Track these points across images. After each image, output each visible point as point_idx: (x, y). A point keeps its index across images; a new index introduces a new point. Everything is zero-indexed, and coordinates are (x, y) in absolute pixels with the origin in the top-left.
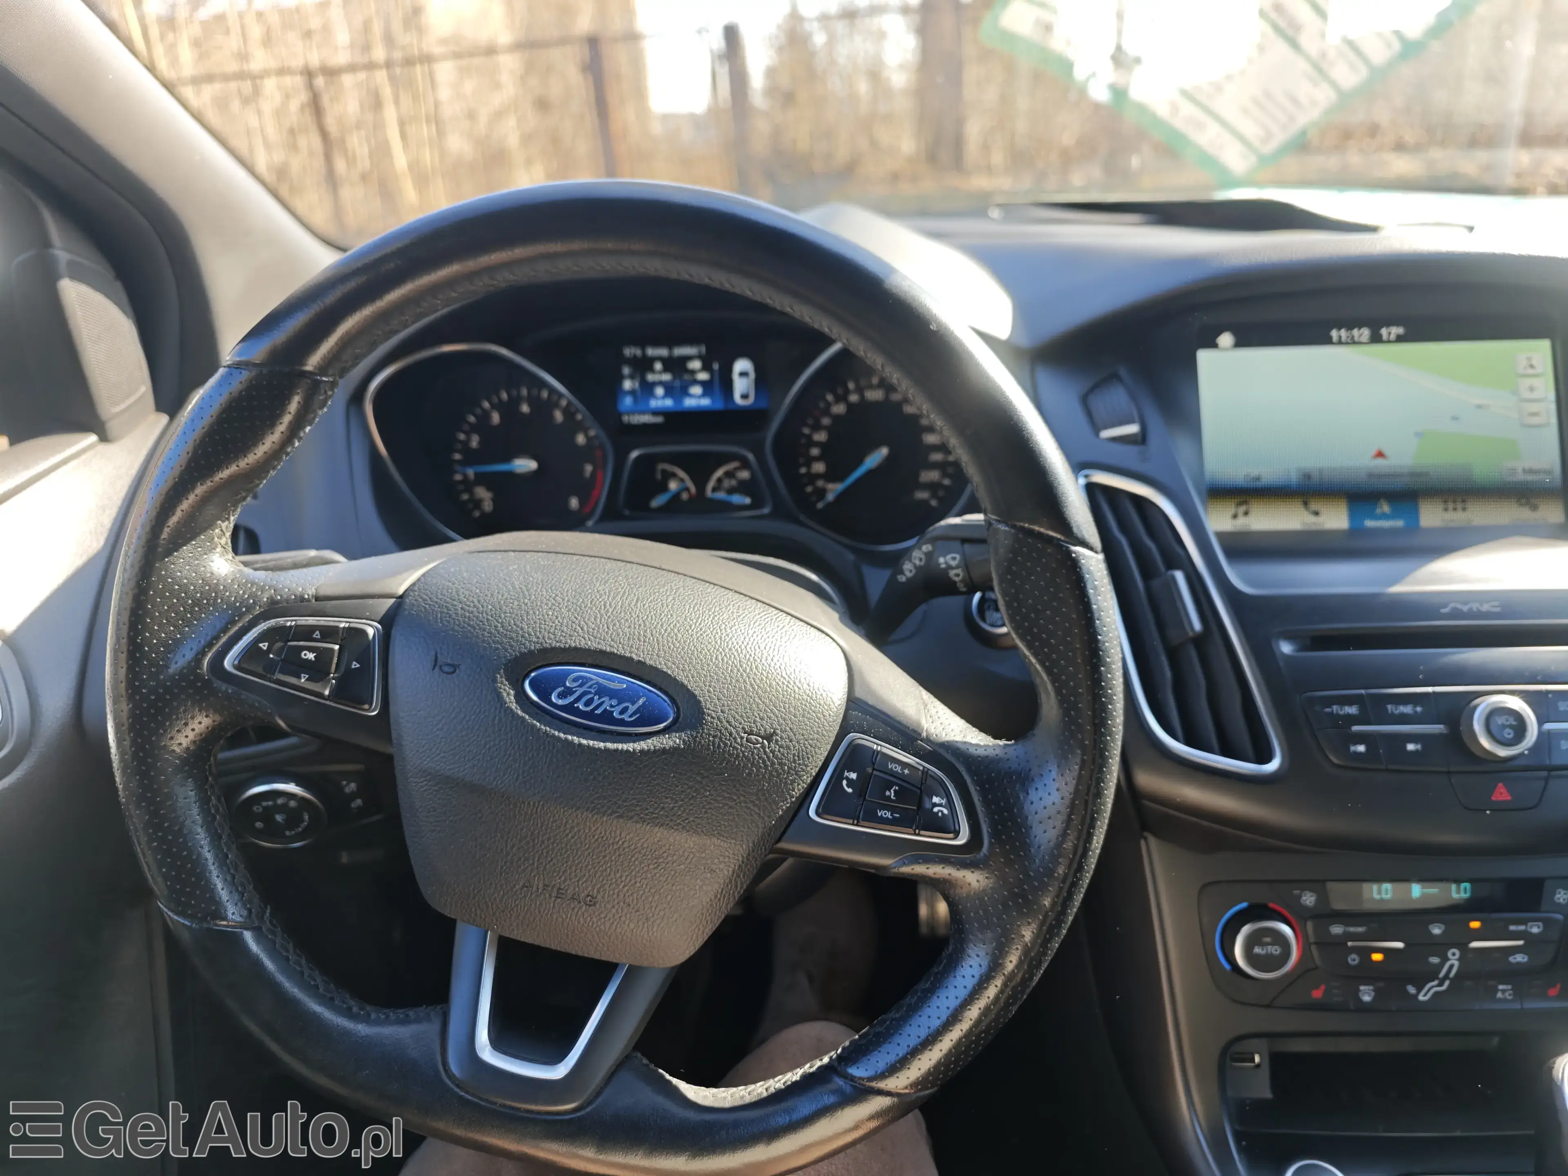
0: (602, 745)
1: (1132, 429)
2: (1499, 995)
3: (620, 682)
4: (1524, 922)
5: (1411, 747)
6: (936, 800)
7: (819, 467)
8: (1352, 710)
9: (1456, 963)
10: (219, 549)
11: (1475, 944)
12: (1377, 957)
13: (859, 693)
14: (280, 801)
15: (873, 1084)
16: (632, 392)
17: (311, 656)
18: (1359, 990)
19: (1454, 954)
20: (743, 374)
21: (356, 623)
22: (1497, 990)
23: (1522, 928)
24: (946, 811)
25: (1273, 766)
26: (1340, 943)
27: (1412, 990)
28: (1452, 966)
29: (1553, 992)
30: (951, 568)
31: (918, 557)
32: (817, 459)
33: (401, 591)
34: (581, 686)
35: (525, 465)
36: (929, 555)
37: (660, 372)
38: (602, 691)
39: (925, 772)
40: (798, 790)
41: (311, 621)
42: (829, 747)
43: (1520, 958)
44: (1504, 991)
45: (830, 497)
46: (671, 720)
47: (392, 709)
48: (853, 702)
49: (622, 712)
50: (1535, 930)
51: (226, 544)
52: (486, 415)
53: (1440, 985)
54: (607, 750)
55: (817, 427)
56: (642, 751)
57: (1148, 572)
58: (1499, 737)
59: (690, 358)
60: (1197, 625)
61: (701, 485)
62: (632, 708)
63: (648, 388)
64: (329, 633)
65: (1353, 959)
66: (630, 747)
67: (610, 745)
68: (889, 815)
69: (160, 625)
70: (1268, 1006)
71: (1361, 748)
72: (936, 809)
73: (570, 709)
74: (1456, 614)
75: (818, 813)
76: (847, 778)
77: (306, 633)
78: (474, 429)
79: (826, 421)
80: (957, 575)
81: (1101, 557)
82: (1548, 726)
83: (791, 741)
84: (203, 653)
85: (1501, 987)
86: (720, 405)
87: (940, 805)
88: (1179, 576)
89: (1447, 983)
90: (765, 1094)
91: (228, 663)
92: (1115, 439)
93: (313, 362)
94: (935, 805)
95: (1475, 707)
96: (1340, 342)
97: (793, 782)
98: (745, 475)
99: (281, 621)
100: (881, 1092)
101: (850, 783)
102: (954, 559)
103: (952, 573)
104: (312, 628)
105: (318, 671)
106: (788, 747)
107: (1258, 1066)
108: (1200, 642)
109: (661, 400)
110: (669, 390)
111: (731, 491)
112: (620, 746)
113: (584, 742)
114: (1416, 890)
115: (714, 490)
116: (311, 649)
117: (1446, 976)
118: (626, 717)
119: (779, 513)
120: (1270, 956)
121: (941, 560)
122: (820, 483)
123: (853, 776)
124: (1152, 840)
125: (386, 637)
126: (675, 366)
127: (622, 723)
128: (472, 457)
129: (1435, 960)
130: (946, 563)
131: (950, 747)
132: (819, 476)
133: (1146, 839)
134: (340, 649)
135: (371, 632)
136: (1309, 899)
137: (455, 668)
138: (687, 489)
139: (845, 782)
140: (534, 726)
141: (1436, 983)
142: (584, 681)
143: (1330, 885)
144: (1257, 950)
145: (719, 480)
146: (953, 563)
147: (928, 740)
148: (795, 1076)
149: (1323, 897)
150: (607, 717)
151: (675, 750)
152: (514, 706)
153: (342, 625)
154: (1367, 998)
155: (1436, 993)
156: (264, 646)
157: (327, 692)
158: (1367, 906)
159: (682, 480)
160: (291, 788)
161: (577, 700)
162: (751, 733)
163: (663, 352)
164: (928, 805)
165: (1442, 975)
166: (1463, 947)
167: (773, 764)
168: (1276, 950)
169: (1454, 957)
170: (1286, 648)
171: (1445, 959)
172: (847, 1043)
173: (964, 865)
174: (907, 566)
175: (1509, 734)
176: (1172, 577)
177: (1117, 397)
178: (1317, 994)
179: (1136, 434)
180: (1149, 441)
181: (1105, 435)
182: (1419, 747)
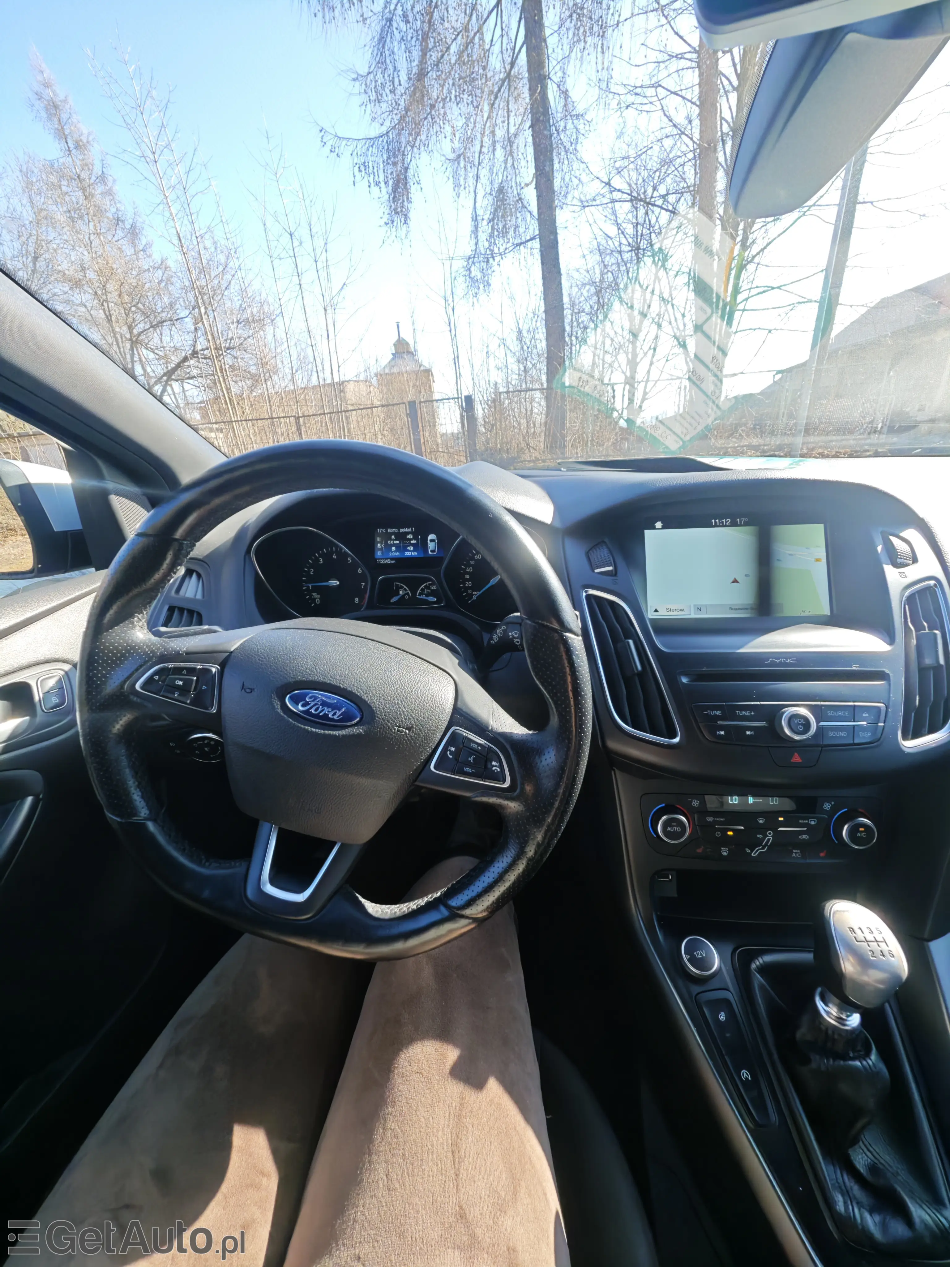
0: (322, 732)
1: (610, 568)
2: (794, 855)
3: (334, 698)
4: (808, 819)
5: (748, 733)
6: (494, 763)
7: (469, 584)
8: (718, 713)
9: (771, 838)
10: (138, 628)
11: (781, 829)
12: (730, 833)
13: (459, 704)
14: (206, 742)
15: (459, 912)
16: (381, 549)
17: (181, 683)
18: (721, 850)
19: (770, 834)
20: (432, 541)
21: (206, 666)
22: (793, 852)
23: (806, 821)
24: (499, 770)
25: (677, 740)
26: (711, 825)
27: (748, 851)
28: (769, 839)
29: (822, 855)
30: (514, 638)
31: (499, 631)
32: (468, 580)
33: (232, 649)
34: (313, 701)
35: (335, 583)
36: (504, 631)
37: (394, 540)
38: (324, 704)
39: (490, 748)
40: (424, 757)
41: (182, 665)
42: (441, 734)
43: (805, 837)
44: (796, 853)
45: (474, 598)
46: (358, 719)
47: (223, 710)
48: (456, 710)
49: (333, 715)
50: (813, 823)
51: (143, 625)
52: (317, 560)
53: (763, 848)
54: (324, 735)
55: (468, 565)
56: (343, 735)
57: (615, 640)
58: (795, 730)
59: (408, 533)
60: (639, 668)
61: (414, 592)
62: (338, 713)
63: (388, 547)
64: (191, 671)
65: (718, 834)
66: (336, 733)
67: (327, 732)
68: (470, 770)
69: (103, 667)
70: (674, 856)
71: (722, 733)
72: (494, 768)
73: (307, 712)
74: (773, 664)
75: (435, 768)
76: (450, 750)
77: (178, 670)
78: (312, 566)
79: (472, 562)
80: (518, 642)
81: (580, 638)
82: (822, 724)
83: (421, 731)
84: (125, 682)
86: (422, 556)
87: (496, 766)
88: (631, 642)
89: (766, 848)
90: (406, 912)
91: (138, 686)
92: (601, 574)
93: (179, 533)
94: (494, 766)
95: (783, 713)
96: (716, 526)
97: (422, 752)
98: (434, 587)
99: (166, 665)
100: (463, 917)
101: (451, 753)
102: (516, 633)
103: (515, 641)
104: (182, 669)
105: (184, 690)
106: (419, 734)
107: (670, 880)
108: (641, 675)
109: (394, 553)
110: (398, 548)
111: (427, 595)
112: (332, 732)
113: (314, 730)
114: (751, 800)
115: (420, 594)
116: (181, 680)
117: (766, 845)
118: (335, 717)
119: (449, 607)
120: (674, 832)
121: (510, 634)
122: (470, 591)
123: (453, 749)
124: (617, 772)
125: (221, 673)
126: (401, 537)
127: (333, 720)
128: (311, 579)
129: (760, 836)
130: (512, 635)
131: (503, 735)
132: (469, 588)
133: (614, 770)
134: (197, 680)
135: (214, 670)
136: (695, 803)
137: (252, 690)
138: (408, 594)
139: (448, 752)
140: (288, 721)
141: (760, 847)
142: (315, 698)
143: (706, 797)
144: (669, 829)
145: (422, 590)
146: (515, 636)
147: (492, 731)
148: (422, 902)
149: (703, 803)
150: (326, 717)
151: (359, 735)
152: (279, 711)
153: (199, 667)
154: (725, 854)
155: (761, 853)
156: (156, 678)
157: (188, 702)
158: (726, 808)
159: (405, 590)
160: (211, 735)
161: (311, 708)
162: (399, 727)
163: (396, 531)
164: (489, 766)
165: (763, 844)
166: (775, 830)
167: (411, 743)
168: (678, 829)
169: (770, 836)
170: (684, 680)
171: (765, 836)
172: (450, 886)
173: (507, 799)
174: (495, 636)
175: (801, 728)
176: (628, 643)
177: (603, 553)
178: (699, 851)
179: (612, 571)
180: (618, 575)
181: (596, 571)
182: (753, 733)
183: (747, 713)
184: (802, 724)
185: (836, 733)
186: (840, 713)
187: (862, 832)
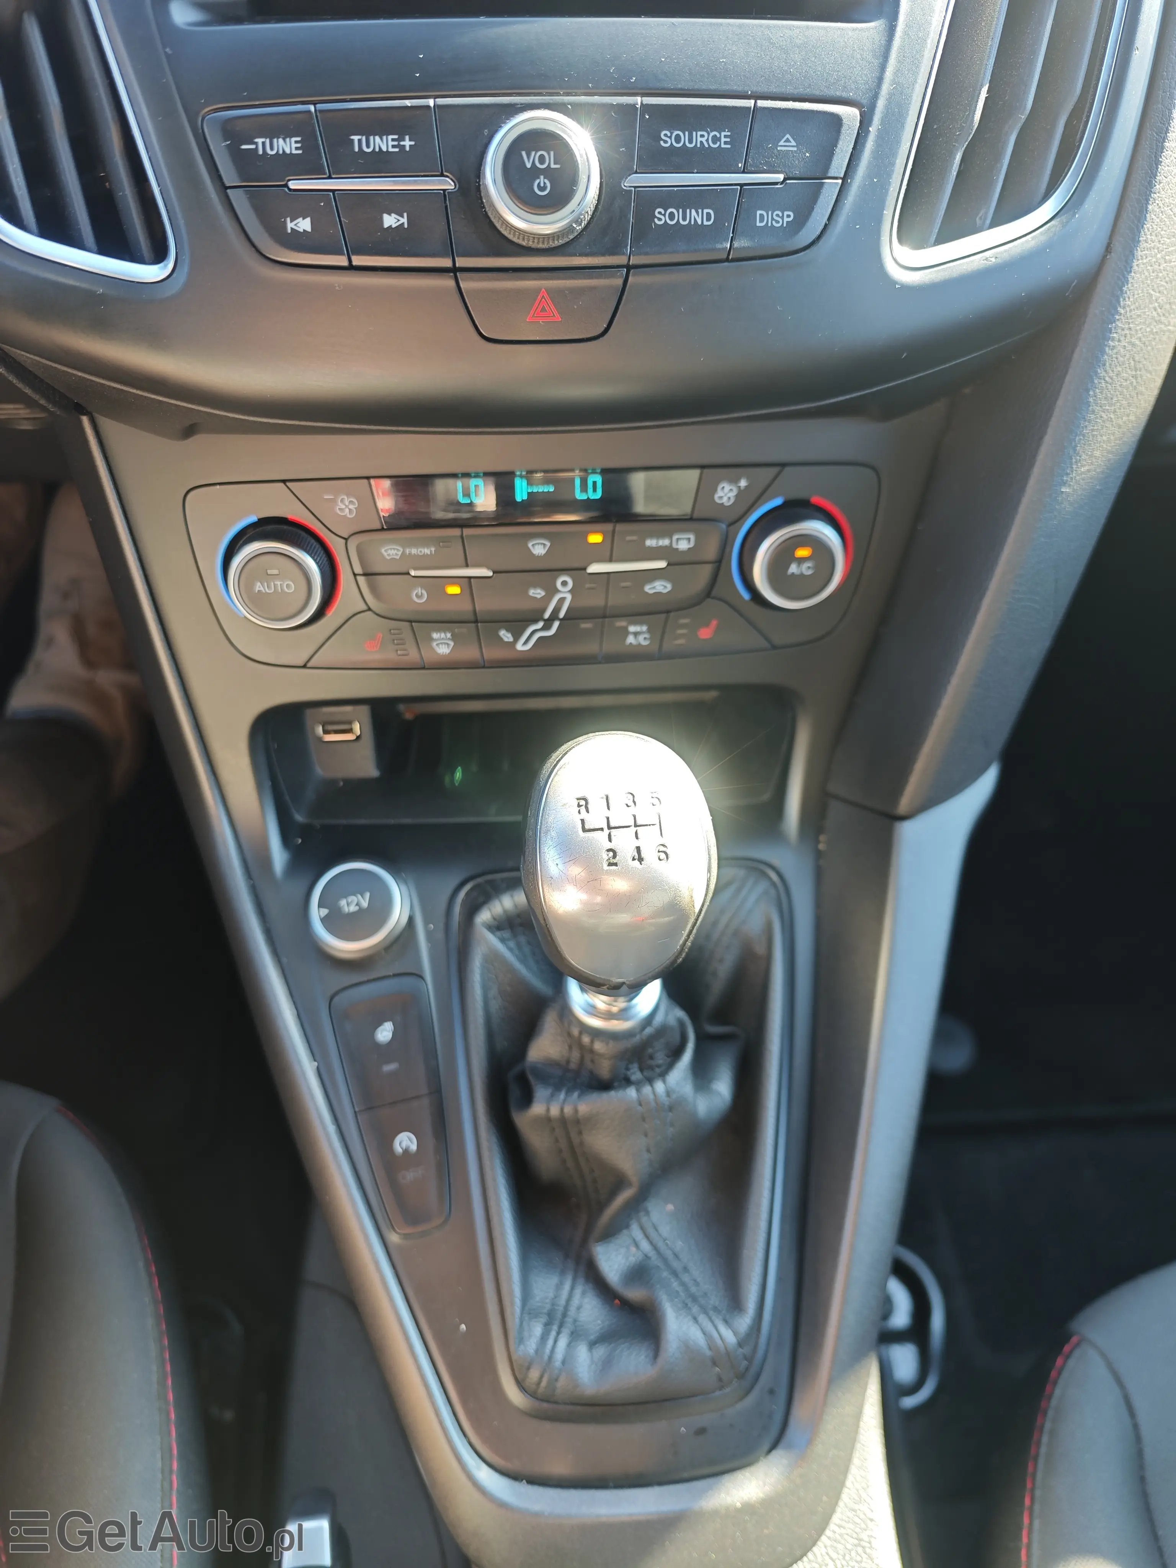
2: (631, 639)
4: (668, 536)
5: (390, 221)
8: (289, 146)
9: (569, 597)
11: (595, 569)
12: (454, 590)
18: (432, 639)
19: (564, 583)
22: (626, 633)
23: (665, 542)
26: (398, 568)
27: (506, 636)
28: (562, 600)
29: (705, 633)
43: (661, 587)
44: (636, 634)
53: (547, 627)
65: (420, 595)
70: (304, 666)
82: (629, 181)
85: (632, 629)
89: (556, 624)
107: (359, 737)
114: (521, 488)
117: (554, 616)
129: (537, 593)
136: (346, 506)
141: (540, 624)
143: (377, 484)
144: (258, 586)
149: (365, 502)
155: (540, 638)
165: (547, 615)
166: (578, 572)
168: (289, 585)
169: (565, 586)
171: (552, 591)
175: (542, 186)
182: (404, 220)
183: (385, 143)
184: (548, 173)
185: (678, 214)
186: (702, 138)
187: (801, 560)
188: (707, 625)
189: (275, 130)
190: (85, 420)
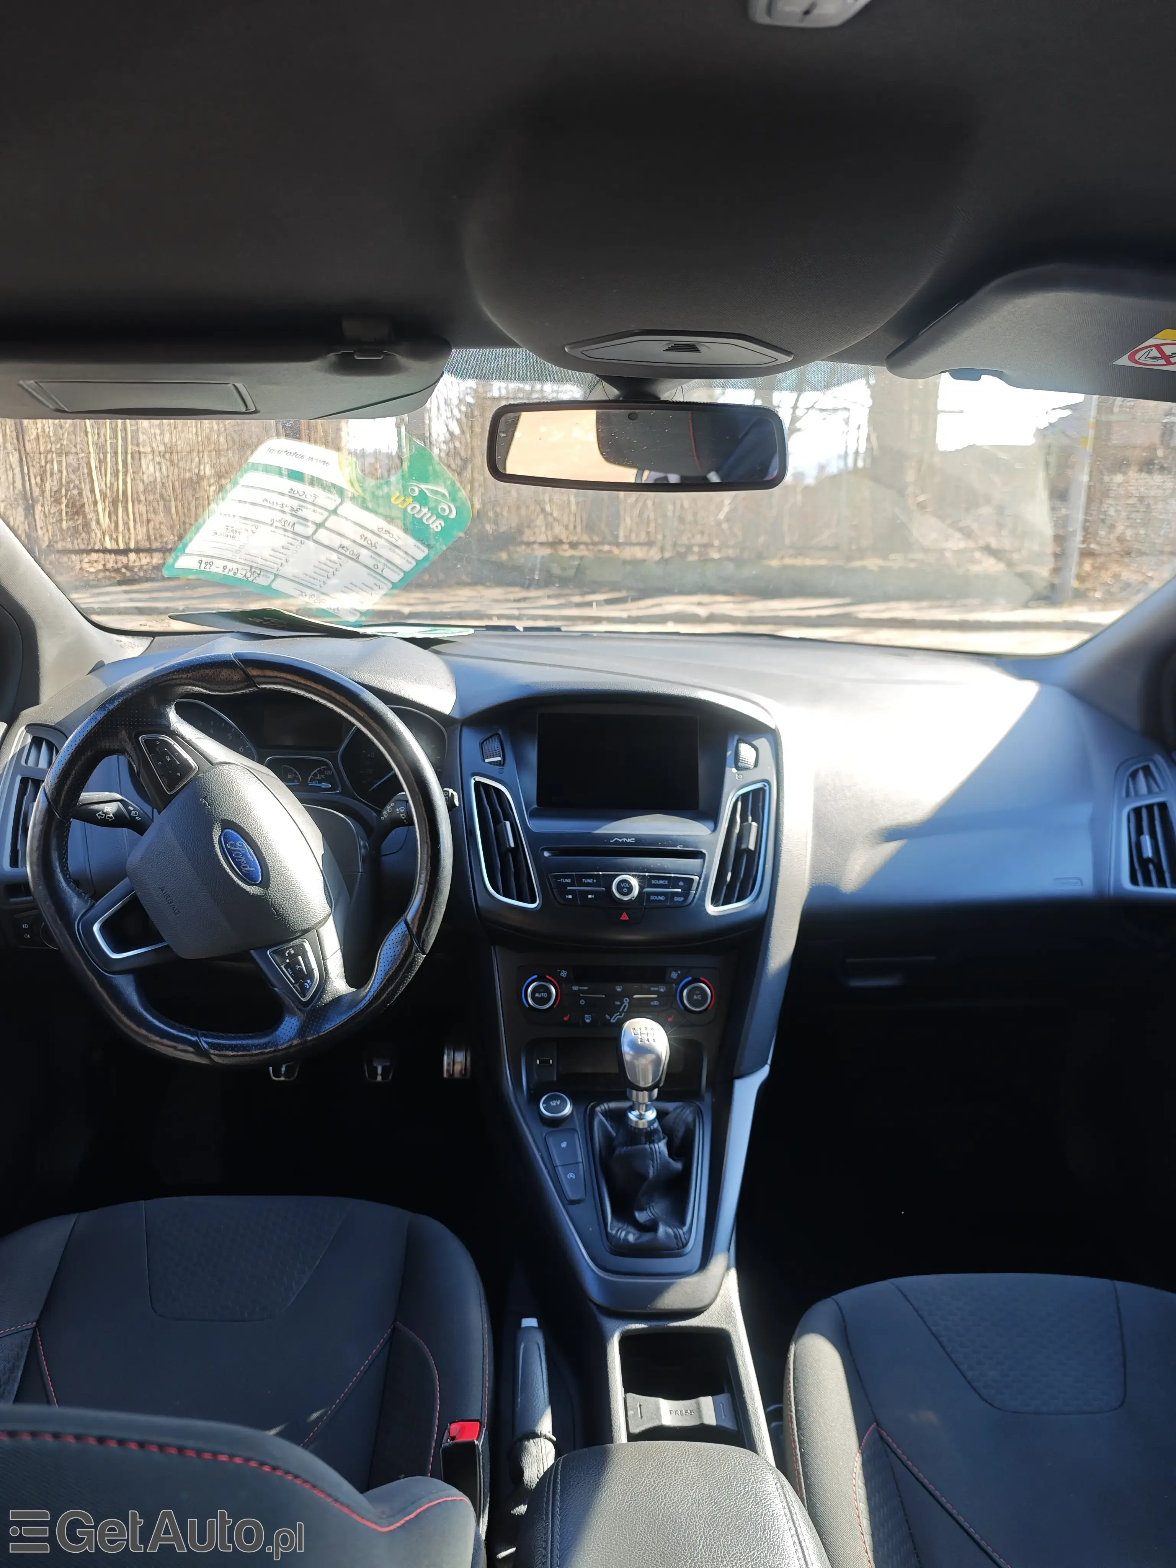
1: (499, 759)
4: (657, 986)
5: (590, 896)
7: (371, 771)
8: (568, 881)
9: (627, 1005)
11: (635, 996)
18: (584, 1017)
23: (656, 989)
25: (537, 904)
26: (577, 993)
27: (608, 1017)
28: (625, 1006)
29: (670, 1020)
30: (401, 813)
31: (389, 808)
32: (369, 767)
36: (394, 807)
43: (655, 1003)
50: (662, 990)
53: (620, 1015)
57: (497, 821)
58: (622, 893)
60: (512, 845)
61: (305, 777)
65: (582, 1002)
70: (544, 1024)
71: (570, 897)
74: (616, 843)
80: (403, 816)
82: (643, 889)
88: (508, 824)
89: (623, 1014)
92: (490, 763)
95: (615, 880)
98: (329, 773)
102: (402, 809)
103: (401, 815)
107: (551, 1066)
108: (513, 852)
111: (320, 781)
115: (312, 780)
117: (623, 1011)
119: (344, 793)
120: (542, 998)
121: (398, 810)
122: (371, 780)
124: (496, 947)
129: (618, 1003)
130: (399, 811)
132: (370, 776)
133: (494, 946)
136: (564, 974)
138: (297, 779)
141: (618, 1014)
144: (537, 995)
145: (315, 775)
146: (402, 811)
149: (571, 973)
154: (588, 1021)
155: (618, 1019)
159: (295, 773)
165: (621, 1010)
166: (629, 996)
168: (545, 995)
169: (626, 1001)
170: (546, 854)
171: (622, 1003)
174: (385, 813)
175: (625, 890)
176: (505, 823)
177: (495, 745)
178: (566, 1019)
179: (500, 761)
180: (506, 764)
181: (487, 760)
182: (593, 896)
183: (590, 881)
184: (627, 888)
185: (656, 897)
186: (661, 882)
187: (698, 995)
188: (671, 1017)
189: (565, 877)
190: (492, 947)
